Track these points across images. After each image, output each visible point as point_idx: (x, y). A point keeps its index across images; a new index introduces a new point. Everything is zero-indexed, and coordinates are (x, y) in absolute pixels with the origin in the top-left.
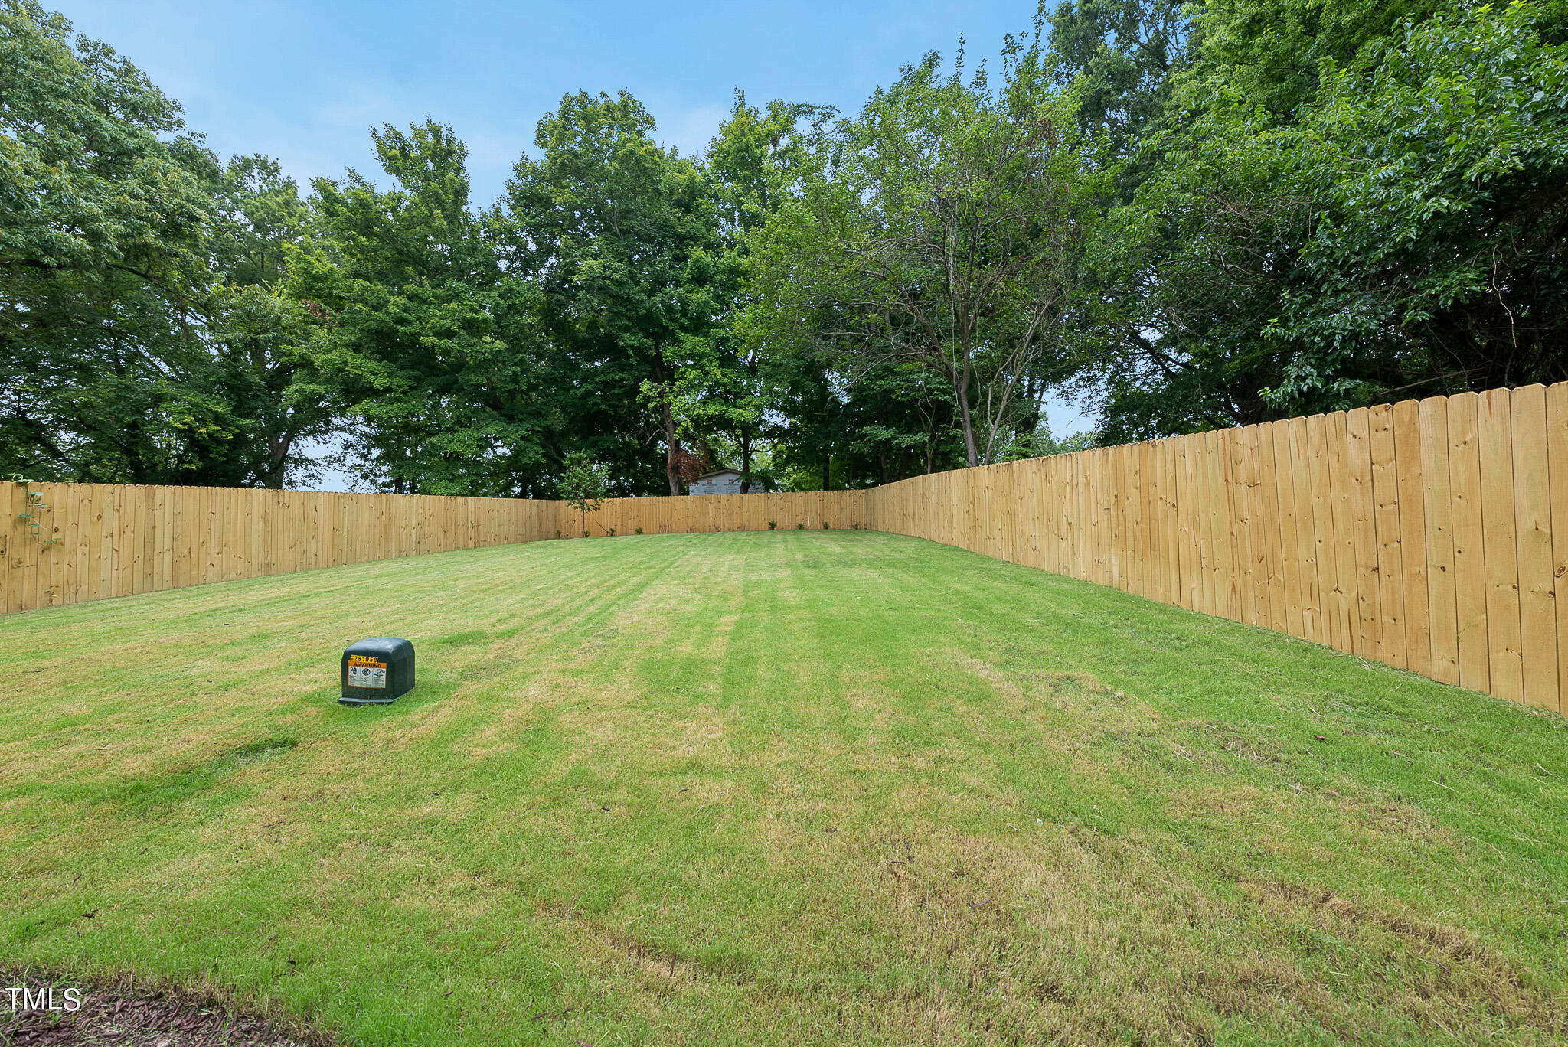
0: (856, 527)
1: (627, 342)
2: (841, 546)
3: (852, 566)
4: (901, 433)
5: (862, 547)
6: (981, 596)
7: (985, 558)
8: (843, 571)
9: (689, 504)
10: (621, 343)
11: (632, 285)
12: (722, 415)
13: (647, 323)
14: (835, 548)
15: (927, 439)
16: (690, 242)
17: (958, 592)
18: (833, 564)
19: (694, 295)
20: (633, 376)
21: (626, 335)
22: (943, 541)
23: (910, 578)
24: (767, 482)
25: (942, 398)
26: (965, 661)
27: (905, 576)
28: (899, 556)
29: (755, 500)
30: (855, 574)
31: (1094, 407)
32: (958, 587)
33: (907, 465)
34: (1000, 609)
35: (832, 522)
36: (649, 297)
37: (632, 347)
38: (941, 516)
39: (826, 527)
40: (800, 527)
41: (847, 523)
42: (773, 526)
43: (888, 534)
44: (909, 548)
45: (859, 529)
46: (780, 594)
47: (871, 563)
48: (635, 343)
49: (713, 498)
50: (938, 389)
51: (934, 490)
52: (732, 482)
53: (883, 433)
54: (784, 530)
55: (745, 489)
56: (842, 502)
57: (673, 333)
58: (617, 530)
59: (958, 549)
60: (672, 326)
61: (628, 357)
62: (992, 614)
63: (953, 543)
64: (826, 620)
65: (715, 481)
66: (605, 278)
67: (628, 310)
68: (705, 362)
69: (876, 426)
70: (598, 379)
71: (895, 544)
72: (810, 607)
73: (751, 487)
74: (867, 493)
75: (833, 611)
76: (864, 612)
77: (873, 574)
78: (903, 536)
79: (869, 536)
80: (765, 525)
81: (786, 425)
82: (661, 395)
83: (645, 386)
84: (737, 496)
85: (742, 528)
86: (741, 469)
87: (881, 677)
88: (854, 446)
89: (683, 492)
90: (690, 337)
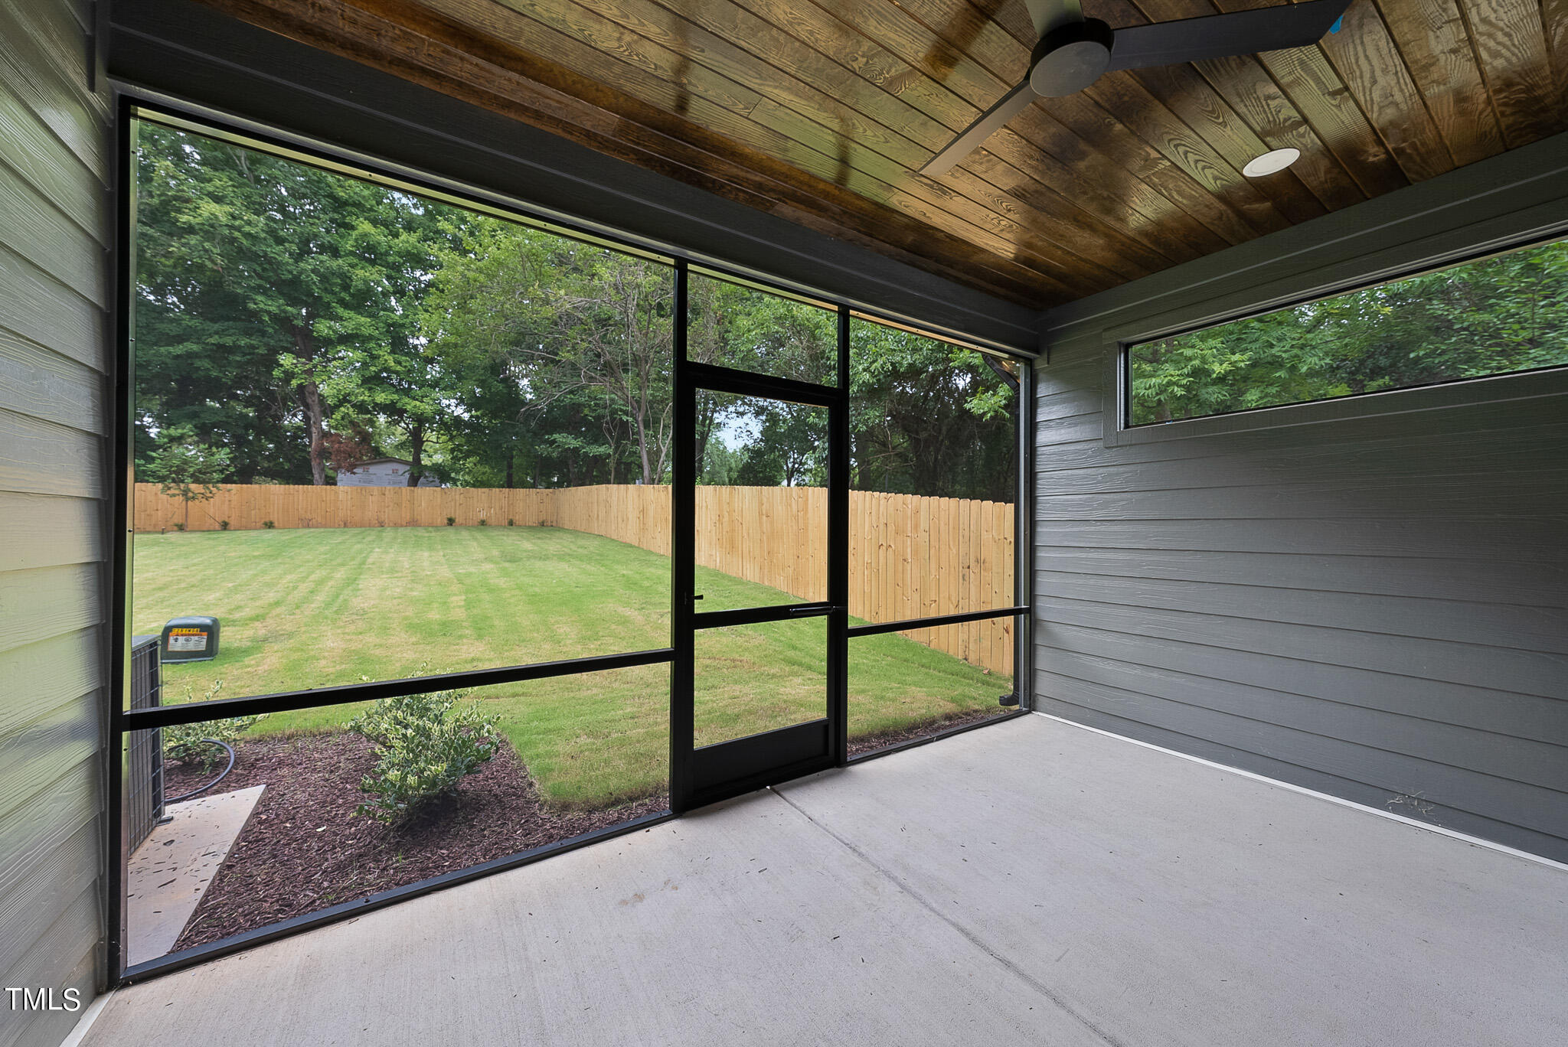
0: (542, 524)
1: (262, 306)
2: (534, 544)
3: (544, 560)
4: (589, 444)
5: (553, 544)
6: (637, 577)
7: (650, 553)
8: (539, 564)
9: (341, 496)
10: (252, 306)
11: (271, 241)
12: (393, 403)
13: (292, 289)
14: (527, 545)
15: (611, 451)
16: (354, 210)
17: (624, 575)
18: (529, 558)
19: (360, 273)
20: (267, 345)
21: (259, 298)
22: (621, 540)
23: (591, 568)
24: (442, 475)
25: (625, 418)
26: (620, 609)
27: (588, 566)
28: (585, 552)
29: (427, 496)
30: (550, 566)
31: (742, 435)
32: (625, 572)
33: (593, 473)
34: (646, 584)
35: (517, 518)
36: (297, 262)
37: (269, 313)
38: (620, 520)
39: (511, 523)
40: (483, 523)
41: (532, 520)
42: (451, 522)
43: (575, 532)
44: (593, 545)
45: (545, 526)
46: (492, 581)
47: (561, 557)
48: (273, 309)
49: (375, 489)
50: (621, 410)
51: (615, 498)
52: (395, 471)
53: (572, 442)
54: (466, 526)
55: (414, 481)
56: (527, 500)
57: (328, 305)
58: (233, 522)
59: (631, 546)
60: (327, 297)
61: (262, 321)
62: (641, 586)
63: (628, 541)
64: (533, 595)
65: (373, 469)
66: (231, 227)
67: (264, 270)
68: (372, 345)
69: (565, 435)
70: (212, 340)
71: (581, 542)
72: (520, 588)
73: (422, 479)
74: (554, 493)
75: (537, 590)
76: (559, 590)
77: (564, 565)
78: (588, 534)
79: (557, 534)
80: (441, 520)
81: (466, 416)
82: (310, 372)
83: (286, 360)
84: (406, 490)
85: (413, 523)
86: (411, 459)
87: (573, 619)
88: (542, 449)
89: (331, 481)
90: (352, 314)
